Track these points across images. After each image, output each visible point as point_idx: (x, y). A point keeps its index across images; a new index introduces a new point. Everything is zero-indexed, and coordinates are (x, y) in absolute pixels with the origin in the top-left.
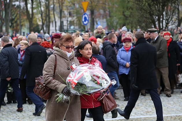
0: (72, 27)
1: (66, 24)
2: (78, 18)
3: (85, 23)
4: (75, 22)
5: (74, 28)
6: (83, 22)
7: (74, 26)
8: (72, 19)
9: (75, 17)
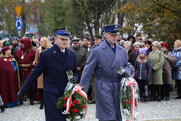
0: (1, 32)
2: (8, 22)
3: (18, 28)
4: (4, 27)
5: (4, 33)
6: (17, 27)
7: (4, 31)
8: (2, 23)
9: (5, 22)
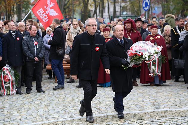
0: (125, 13)
1: (119, 10)
2: (131, 3)
4: (128, 8)
5: (127, 14)
7: (127, 11)
9: (128, 3)
